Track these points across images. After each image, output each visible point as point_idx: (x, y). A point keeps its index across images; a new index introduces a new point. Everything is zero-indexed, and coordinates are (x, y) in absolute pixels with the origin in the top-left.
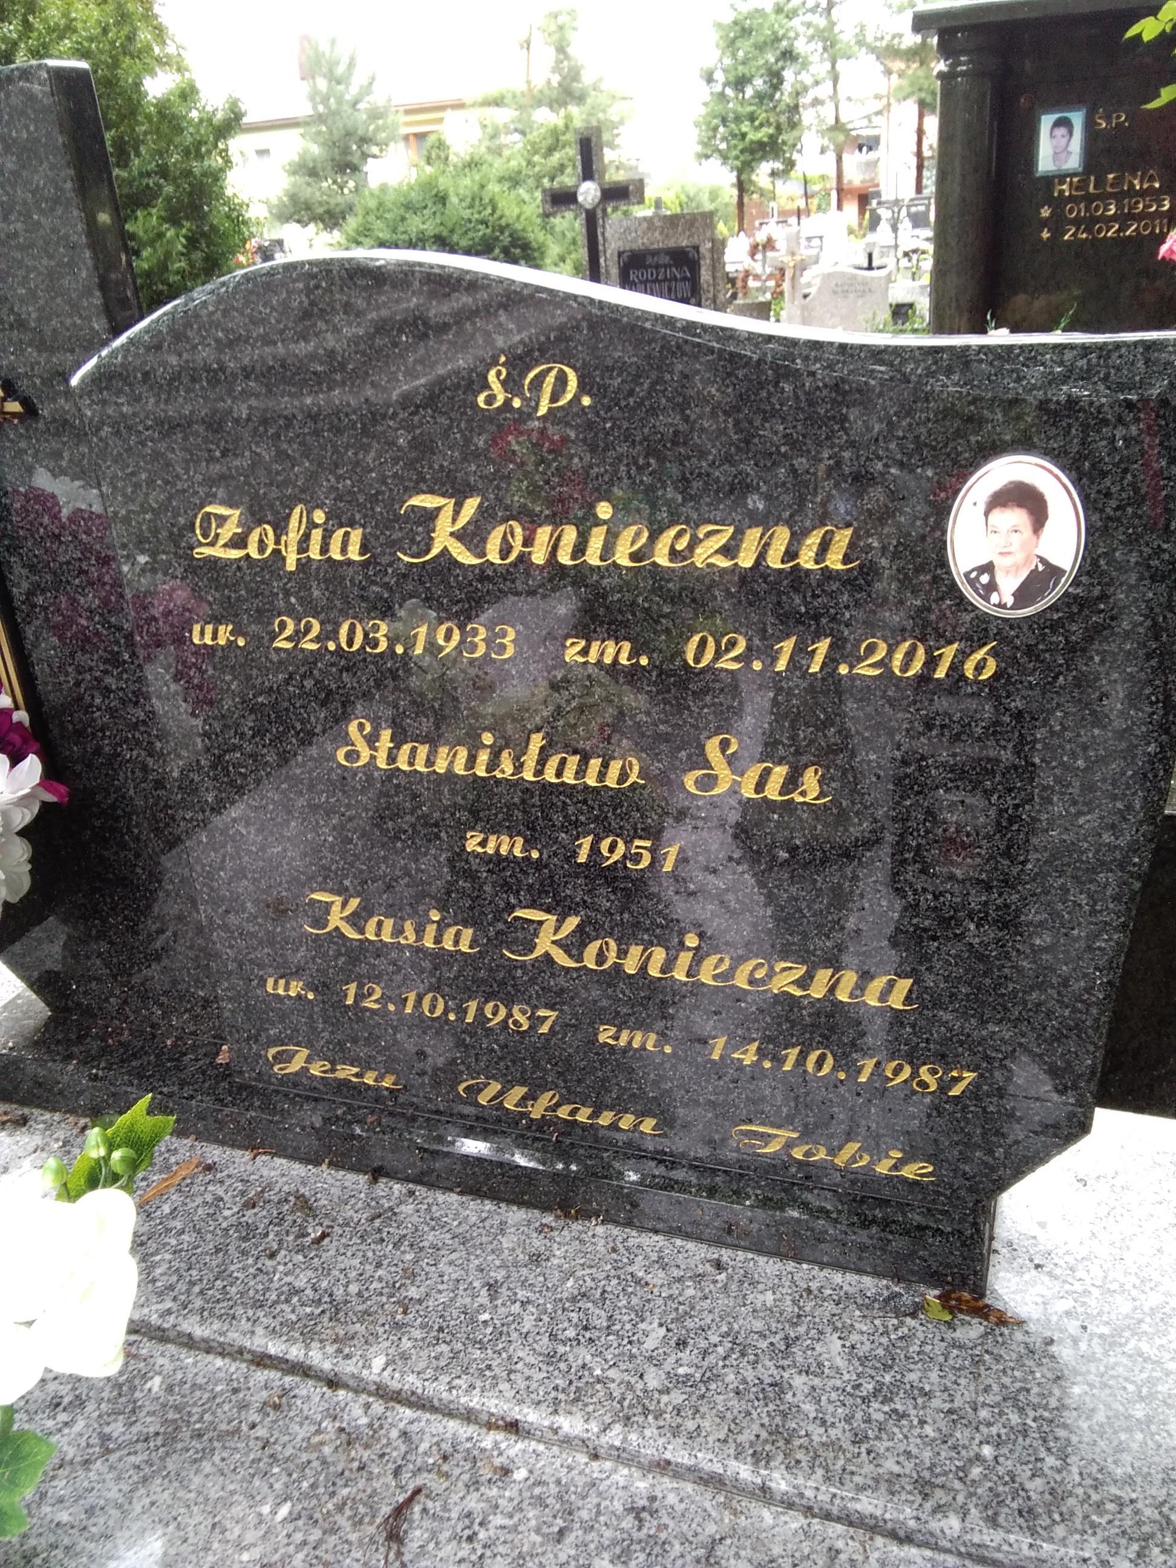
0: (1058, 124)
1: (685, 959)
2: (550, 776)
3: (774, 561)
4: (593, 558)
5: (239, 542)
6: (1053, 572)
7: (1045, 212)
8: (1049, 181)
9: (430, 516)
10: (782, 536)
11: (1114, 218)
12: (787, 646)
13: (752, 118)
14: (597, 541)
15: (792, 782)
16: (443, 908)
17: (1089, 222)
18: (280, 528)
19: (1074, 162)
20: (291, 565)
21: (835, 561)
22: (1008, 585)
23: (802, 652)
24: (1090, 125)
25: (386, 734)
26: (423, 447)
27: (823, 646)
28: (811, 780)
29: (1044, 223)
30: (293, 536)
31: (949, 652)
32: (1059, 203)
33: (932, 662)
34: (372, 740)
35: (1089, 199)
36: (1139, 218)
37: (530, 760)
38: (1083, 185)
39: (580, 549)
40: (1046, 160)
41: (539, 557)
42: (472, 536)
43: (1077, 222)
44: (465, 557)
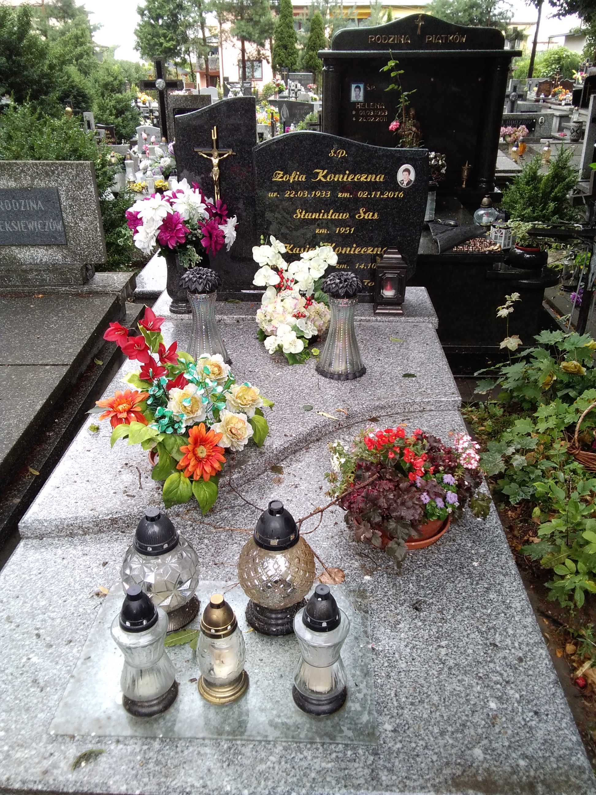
0: (357, 87)
1: (353, 249)
2: (333, 217)
3: (373, 180)
4: (345, 180)
5: (282, 178)
6: (411, 181)
7: (354, 113)
8: (355, 103)
9: (318, 173)
10: (374, 176)
11: (373, 116)
12: (374, 193)
13: (165, 36)
14: (346, 177)
15: (373, 215)
16: (309, 245)
17: (366, 116)
18: (290, 175)
19: (361, 99)
20: (291, 181)
21: (381, 180)
22: (405, 183)
23: (376, 194)
24: (365, 89)
25: (304, 212)
26: (319, 162)
27: (379, 193)
28: (376, 215)
29: (354, 116)
30: (293, 177)
31: (397, 193)
32: (357, 110)
33: (394, 195)
34: (301, 213)
35: (366, 110)
36: (379, 116)
37: (330, 215)
38: (364, 105)
39: (343, 178)
40: (353, 98)
41: (336, 180)
42: (325, 177)
43: (363, 116)
44: (323, 180)
